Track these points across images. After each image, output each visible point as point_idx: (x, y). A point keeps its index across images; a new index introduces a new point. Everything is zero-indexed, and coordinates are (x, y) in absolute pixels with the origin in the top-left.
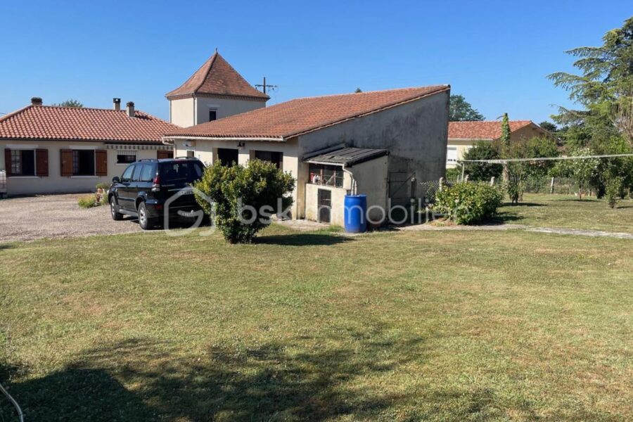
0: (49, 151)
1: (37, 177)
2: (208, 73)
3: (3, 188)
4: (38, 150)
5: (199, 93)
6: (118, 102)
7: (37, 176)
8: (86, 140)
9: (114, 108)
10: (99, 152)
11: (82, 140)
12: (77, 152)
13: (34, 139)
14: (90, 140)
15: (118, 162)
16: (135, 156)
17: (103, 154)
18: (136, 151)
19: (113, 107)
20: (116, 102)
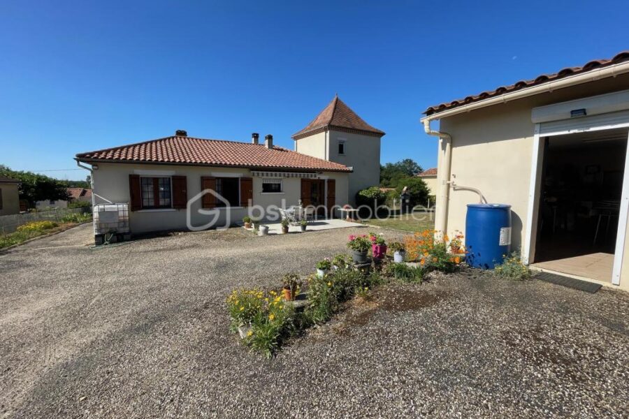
0: (188, 178)
1: (174, 210)
2: (334, 112)
3: (124, 226)
4: (174, 177)
5: (332, 126)
6: (256, 136)
7: (174, 208)
8: (230, 166)
9: (253, 143)
10: (244, 179)
11: (226, 166)
12: (220, 180)
13: (169, 163)
14: (235, 166)
15: (264, 191)
16: (279, 185)
17: (248, 182)
18: (281, 179)
19: (253, 141)
20: (254, 137)
